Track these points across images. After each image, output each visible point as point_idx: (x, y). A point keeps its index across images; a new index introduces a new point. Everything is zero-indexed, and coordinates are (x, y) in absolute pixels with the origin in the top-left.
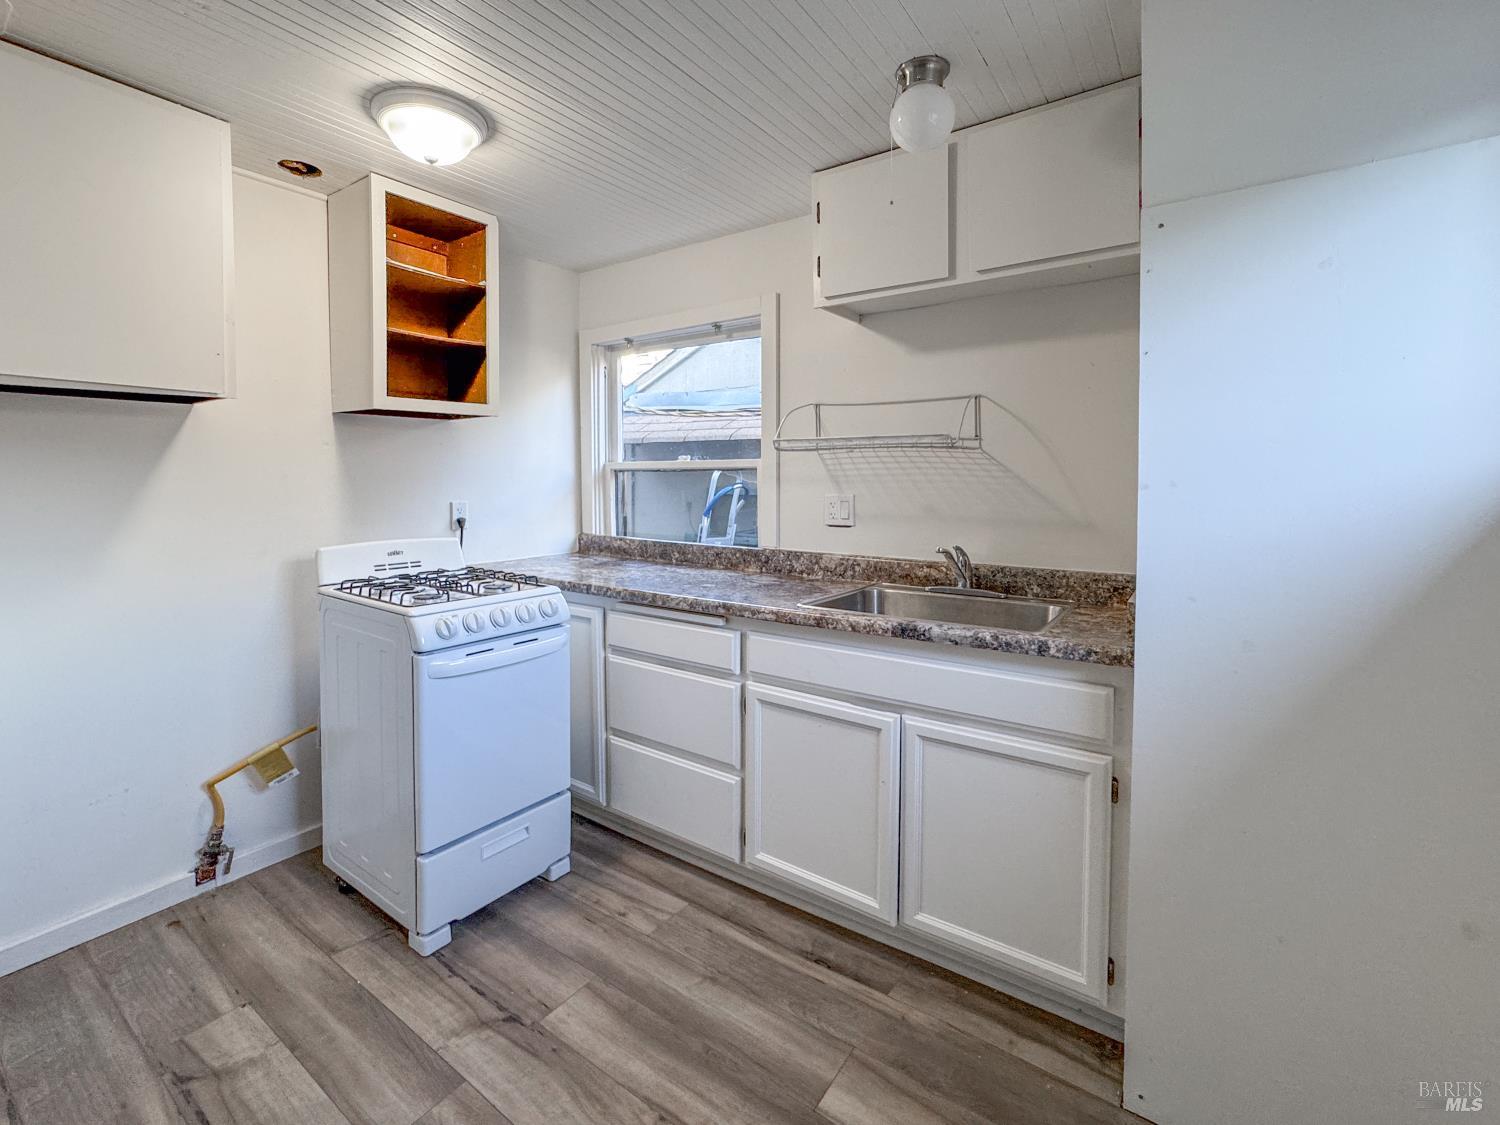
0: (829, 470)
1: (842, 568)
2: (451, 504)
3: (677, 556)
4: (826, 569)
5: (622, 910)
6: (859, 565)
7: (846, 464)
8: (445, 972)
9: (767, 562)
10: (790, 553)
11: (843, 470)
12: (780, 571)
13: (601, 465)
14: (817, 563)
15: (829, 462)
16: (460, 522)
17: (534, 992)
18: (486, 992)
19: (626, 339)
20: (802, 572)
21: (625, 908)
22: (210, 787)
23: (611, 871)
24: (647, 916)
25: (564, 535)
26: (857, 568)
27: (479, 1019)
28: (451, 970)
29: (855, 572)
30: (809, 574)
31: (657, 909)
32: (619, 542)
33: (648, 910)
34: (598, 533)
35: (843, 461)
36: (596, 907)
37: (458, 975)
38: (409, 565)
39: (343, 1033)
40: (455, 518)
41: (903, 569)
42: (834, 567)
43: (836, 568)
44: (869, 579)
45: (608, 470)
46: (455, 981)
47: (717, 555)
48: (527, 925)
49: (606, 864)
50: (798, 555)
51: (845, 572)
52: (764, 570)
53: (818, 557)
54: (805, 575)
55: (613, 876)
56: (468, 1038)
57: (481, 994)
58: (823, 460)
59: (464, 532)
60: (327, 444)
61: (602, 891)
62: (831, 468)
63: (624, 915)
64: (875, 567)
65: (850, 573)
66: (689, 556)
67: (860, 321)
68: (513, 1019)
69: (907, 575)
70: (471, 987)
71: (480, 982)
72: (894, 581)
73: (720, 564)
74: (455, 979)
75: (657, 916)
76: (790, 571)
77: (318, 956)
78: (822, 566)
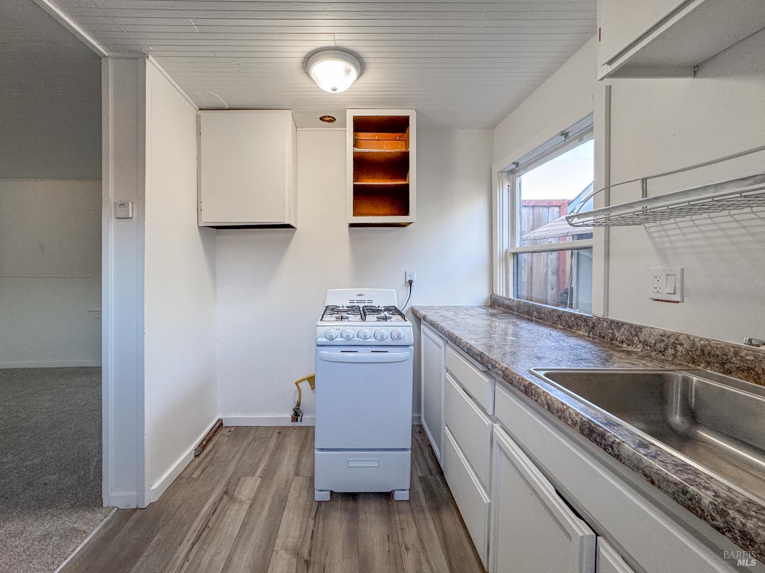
0: (655, 244)
1: (662, 345)
2: (406, 272)
3: (536, 314)
4: (645, 343)
5: (410, 546)
6: (681, 344)
7: (674, 235)
8: (313, 515)
9: (593, 328)
10: (612, 322)
11: (671, 242)
12: (604, 337)
13: (504, 250)
14: (636, 335)
15: (655, 235)
16: (411, 282)
17: (328, 557)
18: (314, 540)
19: (514, 163)
20: (622, 342)
21: (413, 545)
22: (297, 384)
23: (428, 515)
24: (418, 561)
25: (481, 294)
26: (679, 348)
27: (298, 551)
28: (315, 516)
29: (676, 351)
30: (629, 345)
31: (428, 562)
32: (507, 301)
33: (423, 559)
34: (501, 295)
35: (670, 233)
36: (399, 532)
37: (315, 520)
38: (366, 302)
39: (265, 514)
40: (408, 280)
41: (743, 359)
42: (653, 342)
43: (655, 344)
44: (694, 362)
45: (509, 252)
46: (311, 522)
47: (559, 316)
48: (362, 516)
49: (431, 509)
50: (619, 325)
51: (665, 349)
52: (591, 335)
53: (638, 330)
54: (625, 345)
55: (426, 520)
56: (287, 556)
57: (312, 538)
58: (649, 233)
59: (412, 287)
60: (345, 242)
61: (412, 524)
62: (658, 240)
63: (407, 549)
64: (702, 351)
65: (671, 351)
66: (543, 315)
67: (695, 74)
68: (307, 563)
69: (749, 369)
70: (313, 530)
71: (317, 533)
72: (729, 372)
73: (561, 324)
74: (313, 521)
75: (423, 567)
76: (612, 340)
77: (292, 473)
78: (642, 339)
